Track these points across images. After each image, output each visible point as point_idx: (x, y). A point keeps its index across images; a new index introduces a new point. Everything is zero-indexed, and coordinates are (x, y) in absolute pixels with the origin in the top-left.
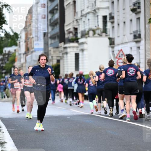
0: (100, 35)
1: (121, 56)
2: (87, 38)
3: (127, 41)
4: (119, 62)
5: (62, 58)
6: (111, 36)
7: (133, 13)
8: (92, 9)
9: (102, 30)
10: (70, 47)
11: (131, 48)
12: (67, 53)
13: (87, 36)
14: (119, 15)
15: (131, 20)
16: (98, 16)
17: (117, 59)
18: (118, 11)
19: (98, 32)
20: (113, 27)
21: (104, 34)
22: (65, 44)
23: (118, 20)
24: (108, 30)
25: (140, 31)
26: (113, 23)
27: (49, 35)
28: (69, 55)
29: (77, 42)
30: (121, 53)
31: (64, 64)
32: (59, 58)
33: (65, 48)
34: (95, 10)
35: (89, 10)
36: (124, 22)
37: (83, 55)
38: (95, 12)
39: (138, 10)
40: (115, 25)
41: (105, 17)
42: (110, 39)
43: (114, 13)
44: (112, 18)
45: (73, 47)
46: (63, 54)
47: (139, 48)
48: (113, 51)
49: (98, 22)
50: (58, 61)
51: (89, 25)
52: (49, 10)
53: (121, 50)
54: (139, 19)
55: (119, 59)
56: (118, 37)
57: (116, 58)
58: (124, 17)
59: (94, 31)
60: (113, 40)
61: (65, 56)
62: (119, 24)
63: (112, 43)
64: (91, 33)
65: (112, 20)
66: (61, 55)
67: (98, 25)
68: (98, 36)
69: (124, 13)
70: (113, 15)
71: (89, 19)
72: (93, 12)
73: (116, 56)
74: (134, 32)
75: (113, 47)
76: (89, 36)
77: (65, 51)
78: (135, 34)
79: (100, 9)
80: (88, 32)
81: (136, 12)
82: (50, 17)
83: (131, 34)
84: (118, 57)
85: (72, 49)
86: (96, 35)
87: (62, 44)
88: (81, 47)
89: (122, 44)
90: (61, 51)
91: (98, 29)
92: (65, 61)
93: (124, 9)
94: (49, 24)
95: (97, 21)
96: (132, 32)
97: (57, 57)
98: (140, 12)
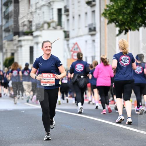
0: (55, 28)
1: (76, 49)
2: (41, 31)
3: (82, 34)
4: (74, 56)
5: (16, 51)
6: (66, 29)
7: (88, 6)
8: (47, 1)
9: (57, 23)
10: (24, 40)
11: (86, 41)
12: (21, 46)
13: (42, 29)
14: (73, 8)
15: (86, 13)
16: (52, 9)
17: (72, 53)
18: (73, 4)
19: (53, 25)
20: (68, 20)
21: (59, 27)
22: (19, 36)
23: (73, 12)
24: (63, 23)
25: (95, 25)
26: (68, 15)
27: (3, 28)
28: (23, 48)
29: (32, 35)
30: (76, 46)
31: (18, 58)
32: (13, 51)
33: (20, 41)
34: (49, 3)
35: (43, 3)
36: (79, 15)
37: (37, 48)
38: (49, 4)
39: (93, 3)
40: (70, 17)
41: (60, 10)
42: (65, 32)
43: (68, 6)
44: (67, 10)
45: (28, 40)
46: (17, 47)
47: (94, 41)
48: (68, 45)
49: (53, 15)
50: (13, 54)
51: (44, 18)
52: (3, 3)
53: (76, 43)
54: (94, 12)
55: (74, 52)
56: (73, 30)
57: (71, 51)
58: (79, 10)
59: (49, 24)
60: (68, 33)
61: (19, 49)
62: (73, 17)
63: (67, 36)
64: (46, 26)
65: (67, 13)
66: (15, 48)
67: (53, 18)
68: (53, 29)
69: (79, 6)
70: (67, 8)
71: (43, 12)
72: (48, 4)
73: (71, 49)
74: (89, 25)
75: (68, 41)
76: (44, 29)
77: (20, 44)
78: (90, 27)
79: (55, 2)
80: (43, 25)
81: (91, 5)
82: (4, 10)
83: (86, 27)
84: (73, 50)
85: (26, 42)
86: (51, 28)
87: (16, 38)
88: (36, 40)
89: (77, 37)
90: (16, 45)
91: (53, 22)
92: (20, 54)
93: (79, 2)
94: (3, 16)
95: (51, 14)
96: (87, 25)
97: (12, 50)
98: (94, 5)
